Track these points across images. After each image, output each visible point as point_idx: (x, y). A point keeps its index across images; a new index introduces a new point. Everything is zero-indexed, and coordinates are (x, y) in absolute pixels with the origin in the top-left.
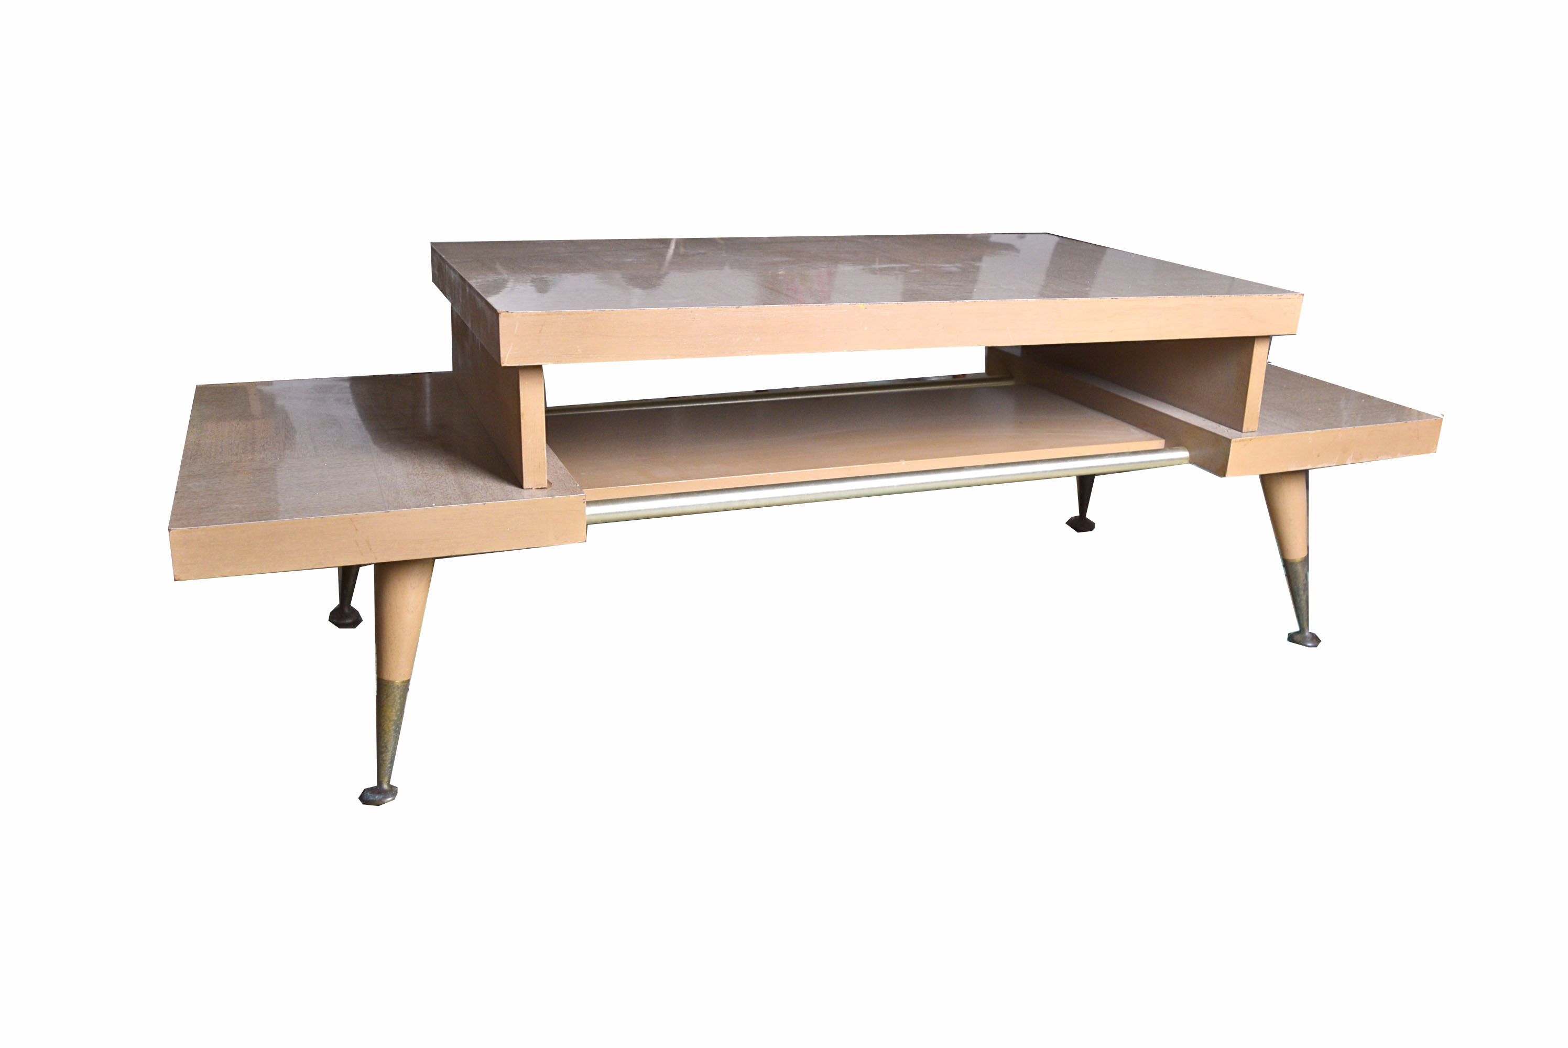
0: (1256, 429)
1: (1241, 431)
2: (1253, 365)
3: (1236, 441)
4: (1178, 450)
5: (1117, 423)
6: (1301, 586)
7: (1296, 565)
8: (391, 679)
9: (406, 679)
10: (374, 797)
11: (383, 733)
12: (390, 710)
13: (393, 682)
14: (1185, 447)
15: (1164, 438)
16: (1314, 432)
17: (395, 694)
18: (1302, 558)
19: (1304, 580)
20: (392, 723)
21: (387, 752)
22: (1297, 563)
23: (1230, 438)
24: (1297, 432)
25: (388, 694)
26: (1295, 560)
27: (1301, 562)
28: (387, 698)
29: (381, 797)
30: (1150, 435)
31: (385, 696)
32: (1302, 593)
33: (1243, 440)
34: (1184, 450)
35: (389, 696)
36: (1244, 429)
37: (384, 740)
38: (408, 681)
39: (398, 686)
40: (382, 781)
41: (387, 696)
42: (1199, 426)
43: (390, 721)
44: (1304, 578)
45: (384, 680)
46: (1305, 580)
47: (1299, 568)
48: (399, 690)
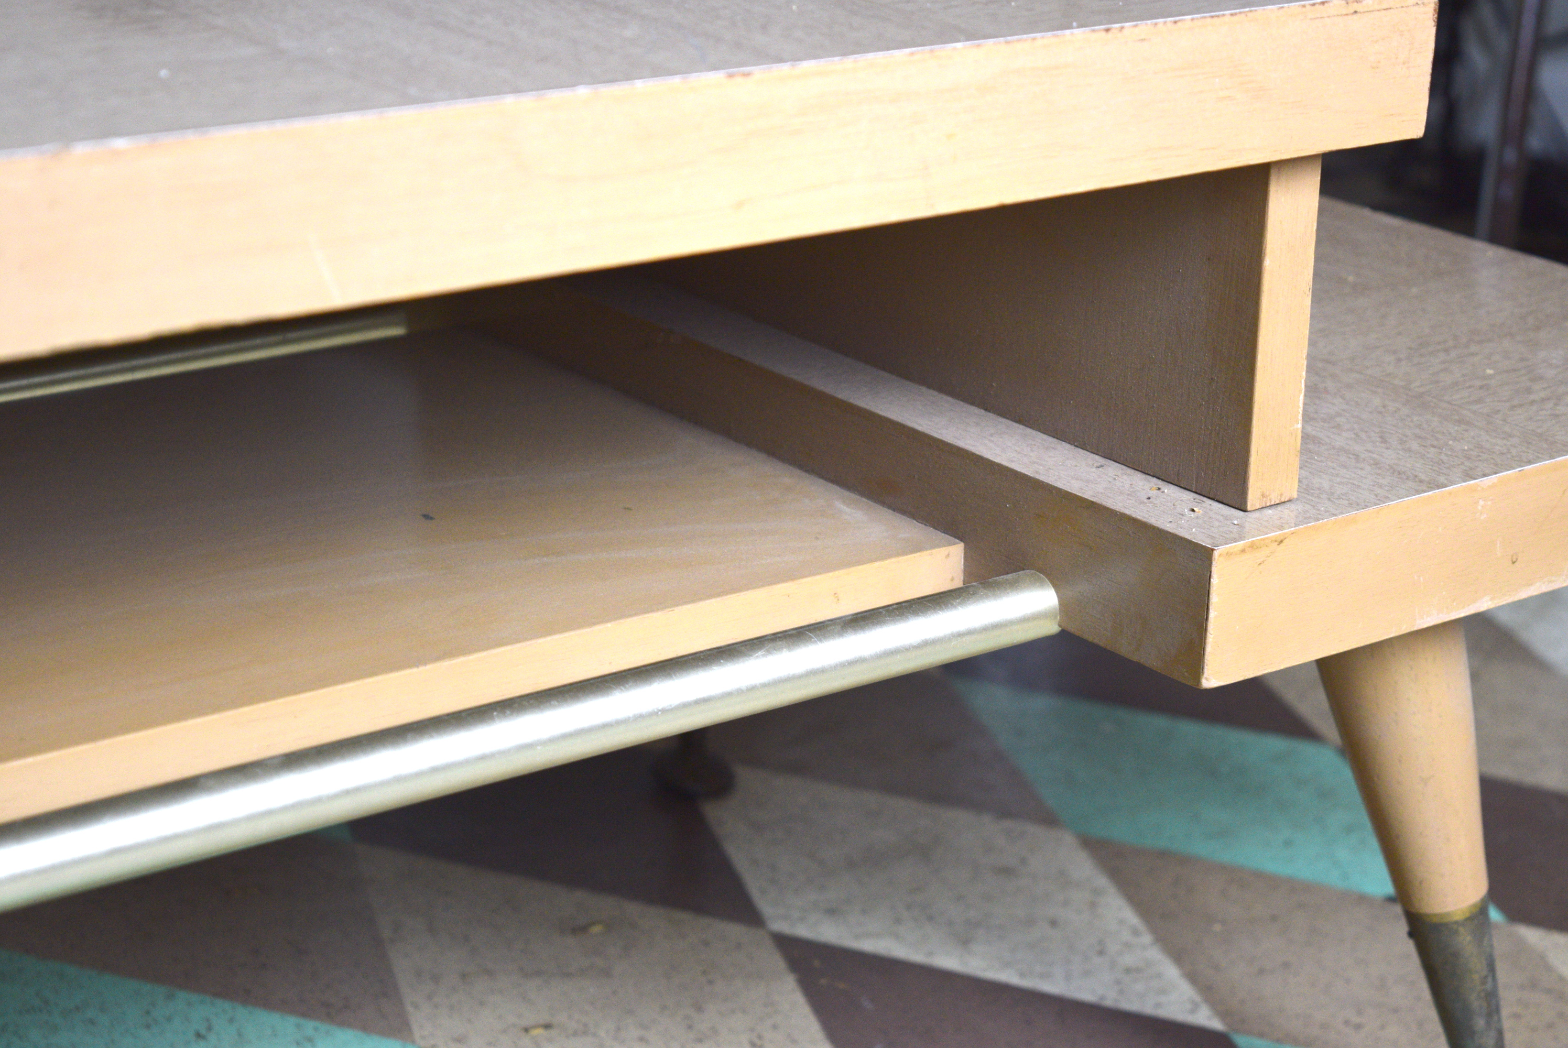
0: (1295, 495)
1: (1242, 507)
2: (1269, 263)
3: (1229, 554)
4: (1014, 585)
5: (787, 480)
6: (1476, 1003)
7: (1456, 932)
14: (1041, 571)
15: (961, 539)
16: (1493, 478)
18: (1474, 906)
19: (1484, 981)
22: (1456, 923)
23: (1207, 543)
24: (1439, 486)
26: (1448, 914)
27: (1467, 919)
30: (910, 529)
32: (1480, 1023)
33: (1253, 546)
34: (1035, 583)
36: (1253, 499)
42: (1088, 495)
44: (1484, 973)
46: (1490, 979)
47: (1465, 941)
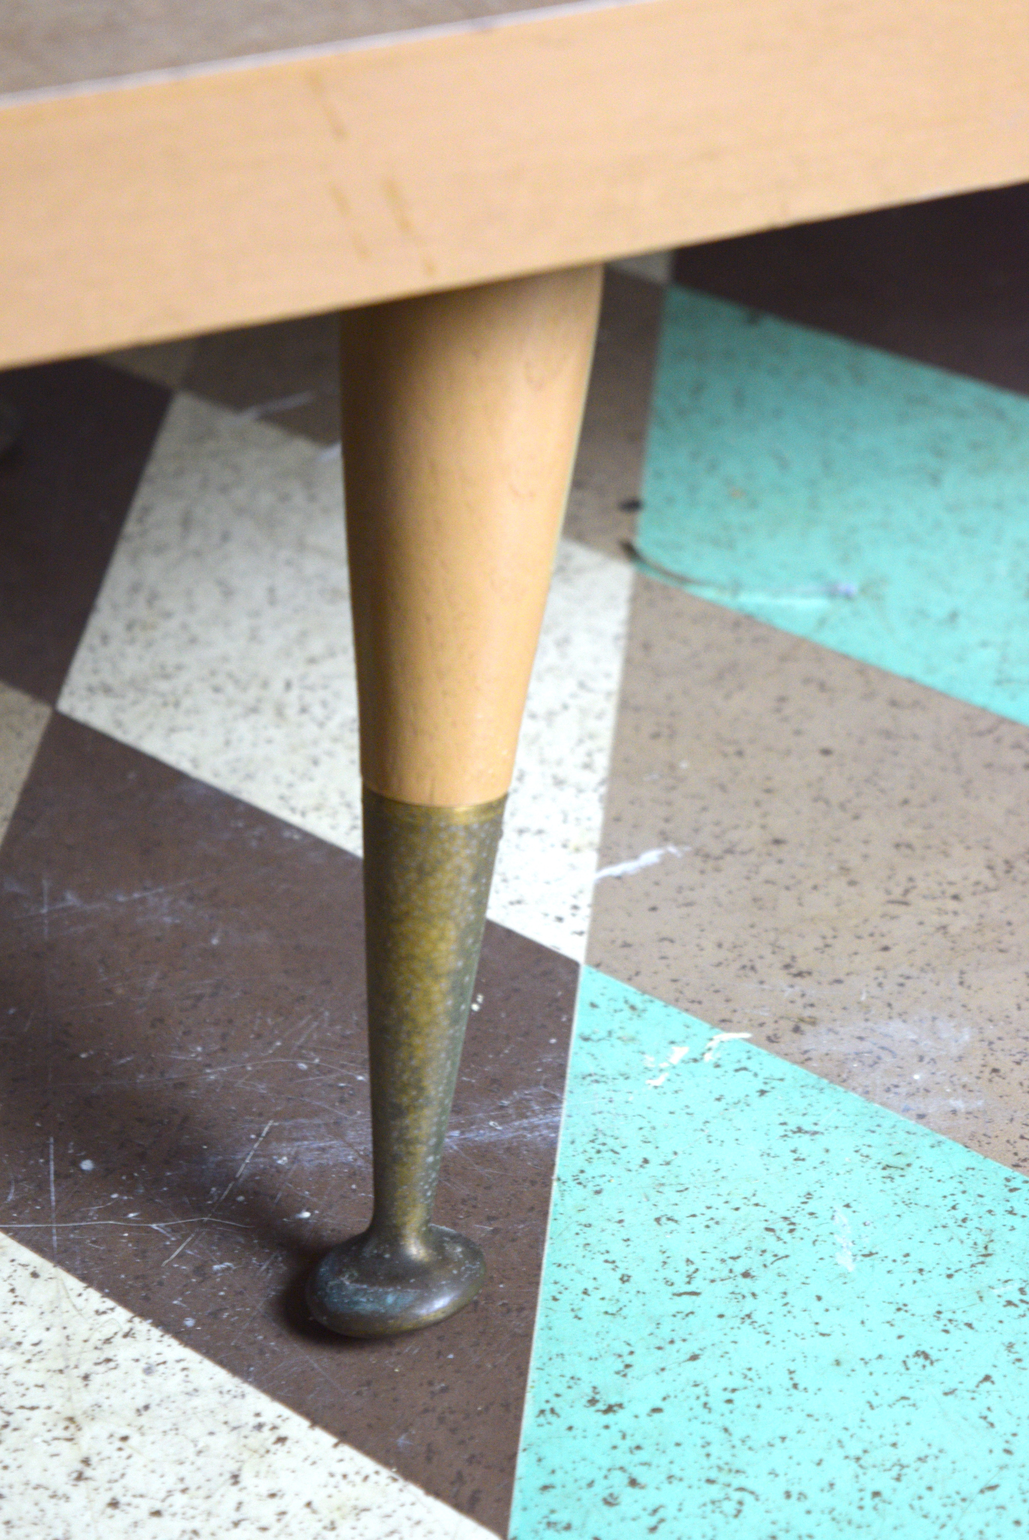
8: (439, 801)
9: (492, 796)
10: (380, 1298)
11: (407, 1026)
12: (434, 934)
13: (442, 813)
17: (457, 860)
20: (445, 984)
21: (422, 1107)
25: (427, 868)
28: (420, 881)
29: (411, 1295)
31: (413, 876)
35: (430, 874)
37: (411, 1058)
38: (502, 802)
39: (467, 828)
40: (404, 1224)
41: (423, 872)
43: (437, 977)
45: (407, 806)
48: (474, 842)
